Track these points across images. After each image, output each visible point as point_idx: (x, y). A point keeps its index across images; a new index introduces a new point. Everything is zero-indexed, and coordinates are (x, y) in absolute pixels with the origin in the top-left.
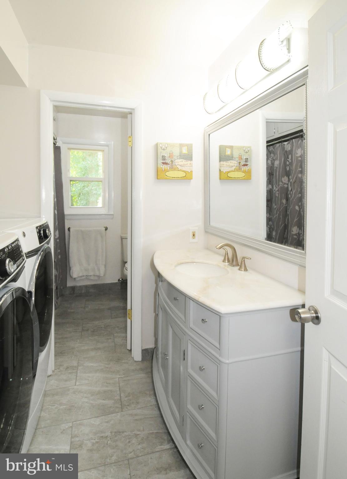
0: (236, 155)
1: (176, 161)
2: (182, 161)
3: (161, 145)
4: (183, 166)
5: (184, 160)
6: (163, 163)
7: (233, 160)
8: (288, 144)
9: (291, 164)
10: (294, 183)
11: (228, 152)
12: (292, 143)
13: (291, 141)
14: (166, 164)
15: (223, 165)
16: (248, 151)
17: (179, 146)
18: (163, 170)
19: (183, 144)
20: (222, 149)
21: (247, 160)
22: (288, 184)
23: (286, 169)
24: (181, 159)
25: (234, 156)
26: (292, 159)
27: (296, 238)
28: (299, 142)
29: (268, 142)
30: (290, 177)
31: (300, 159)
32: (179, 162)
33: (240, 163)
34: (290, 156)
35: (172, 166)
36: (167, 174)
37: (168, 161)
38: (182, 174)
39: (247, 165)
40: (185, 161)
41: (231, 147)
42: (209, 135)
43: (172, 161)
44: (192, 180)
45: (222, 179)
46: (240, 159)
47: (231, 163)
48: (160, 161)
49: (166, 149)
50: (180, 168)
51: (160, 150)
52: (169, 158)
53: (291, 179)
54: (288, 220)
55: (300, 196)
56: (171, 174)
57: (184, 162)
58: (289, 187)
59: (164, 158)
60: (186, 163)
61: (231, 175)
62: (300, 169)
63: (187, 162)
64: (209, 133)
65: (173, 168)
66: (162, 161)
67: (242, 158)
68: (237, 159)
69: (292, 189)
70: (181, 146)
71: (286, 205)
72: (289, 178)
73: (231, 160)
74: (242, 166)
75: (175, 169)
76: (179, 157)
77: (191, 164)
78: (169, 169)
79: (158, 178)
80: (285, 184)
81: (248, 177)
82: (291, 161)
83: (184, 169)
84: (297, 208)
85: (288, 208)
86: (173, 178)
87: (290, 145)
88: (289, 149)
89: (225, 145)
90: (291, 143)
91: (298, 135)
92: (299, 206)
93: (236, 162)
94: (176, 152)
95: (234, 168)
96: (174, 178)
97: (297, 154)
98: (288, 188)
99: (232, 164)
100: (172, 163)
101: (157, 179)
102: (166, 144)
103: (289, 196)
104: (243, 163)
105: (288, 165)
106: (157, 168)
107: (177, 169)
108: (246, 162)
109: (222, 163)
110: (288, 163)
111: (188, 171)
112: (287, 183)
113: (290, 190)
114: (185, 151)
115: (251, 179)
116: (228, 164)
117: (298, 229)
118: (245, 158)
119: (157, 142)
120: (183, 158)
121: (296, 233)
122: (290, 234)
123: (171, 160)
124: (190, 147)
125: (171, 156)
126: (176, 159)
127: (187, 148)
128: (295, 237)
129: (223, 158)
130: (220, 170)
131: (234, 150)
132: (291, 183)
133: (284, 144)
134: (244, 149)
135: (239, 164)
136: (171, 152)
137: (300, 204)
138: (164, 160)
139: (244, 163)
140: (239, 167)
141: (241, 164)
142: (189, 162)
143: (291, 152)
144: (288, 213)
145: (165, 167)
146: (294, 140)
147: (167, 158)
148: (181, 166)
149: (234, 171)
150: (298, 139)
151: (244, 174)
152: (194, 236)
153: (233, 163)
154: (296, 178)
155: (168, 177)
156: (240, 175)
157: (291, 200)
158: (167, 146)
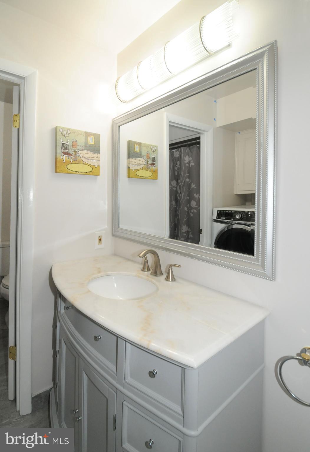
0: (144, 153)
1: (81, 152)
2: (88, 153)
3: (61, 130)
4: (88, 159)
5: (90, 152)
6: (64, 153)
7: (141, 158)
8: (176, 151)
9: (180, 169)
10: (183, 186)
11: (137, 149)
12: (181, 151)
13: (180, 149)
14: (68, 154)
15: (132, 162)
16: (155, 150)
17: (84, 135)
18: (64, 162)
19: (89, 133)
20: (131, 145)
21: (154, 159)
22: (176, 188)
23: (174, 174)
24: (87, 150)
25: (142, 154)
26: (180, 165)
27: (186, 236)
28: (187, 150)
29: (170, 145)
30: (179, 181)
31: (187, 165)
32: (84, 154)
33: (148, 161)
34: (178, 163)
35: (76, 157)
36: (69, 166)
37: (71, 151)
38: (88, 169)
39: (154, 164)
40: (92, 153)
41: (140, 144)
42: (119, 127)
43: (76, 152)
44: (98, 176)
45: (131, 176)
46: (148, 158)
47: (139, 160)
48: (60, 150)
49: (68, 136)
50: (85, 161)
51: (59, 136)
52: (72, 148)
53: (180, 183)
54: (178, 219)
55: (188, 198)
56: (74, 167)
57: (90, 154)
58: (178, 190)
59: (65, 146)
60: (92, 156)
61: (140, 173)
62: (188, 175)
63: (94, 155)
64: (119, 125)
65: (76, 160)
66: (62, 150)
67: (149, 157)
68: (145, 157)
69: (181, 192)
70: (87, 134)
71: (176, 206)
72: (177, 182)
73: (140, 158)
74: (150, 165)
75: (79, 162)
76: (84, 148)
77: (98, 157)
78: (71, 161)
79: (58, 170)
80: (174, 187)
81: (155, 176)
82: (179, 167)
83: (90, 162)
84: (186, 209)
85: (178, 209)
86: (76, 173)
87: (178, 153)
88: (178, 156)
89: (134, 141)
90: (179, 150)
91: (186, 143)
92: (188, 208)
93: (144, 161)
94: (81, 141)
95: (142, 166)
96: (78, 173)
97: (185, 160)
98: (176, 191)
99: (141, 163)
100: (76, 154)
101: (56, 172)
102: (69, 130)
103: (179, 198)
104: (150, 162)
105: (177, 170)
106: (56, 159)
107: (82, 163)
108: (153, 161)
109: (131, 159)
110: (176, 168)
111: (95, 166)
112: (176, 186)
113: (179, 193)
114: (91, 141)
115: (157, 179)
116: (136, 161)
117: (187, 227)
118: (152, 157)
119: (56, 126)
120: (89, 150)
121: (185, 232)
122: (181, 231)
123: (74, 150)
124: (97, 137)
125: (74, 145)
126: (81, 149)
127: (93, 138)
128: (185, 234)
129: (131, 154)
130: (129, 168)
131: (142, 148)
132: (180, 186)
133: (174, 152)
134: (152, 148)
135: (147, 163)
136: (74, 141)
137: (188, 205)
138: (66, 149)
139: (152, 162)
140: (147, 166)
141: (148, 163)
142: (96, 155)
143: (179, 159)
144: (178, 214)
145: (66, 158)
146: (182, 148)
147: (70, 148)
148: (87, 159)
149: (142, 170)
150: (186, 148)
151: (151, 174)
152: (100, 241)
153: (142, 161)
154: (184, 182)
155: (70, 171)
156: (148, 174)
157: (180, 202)
158: (69, 132)
